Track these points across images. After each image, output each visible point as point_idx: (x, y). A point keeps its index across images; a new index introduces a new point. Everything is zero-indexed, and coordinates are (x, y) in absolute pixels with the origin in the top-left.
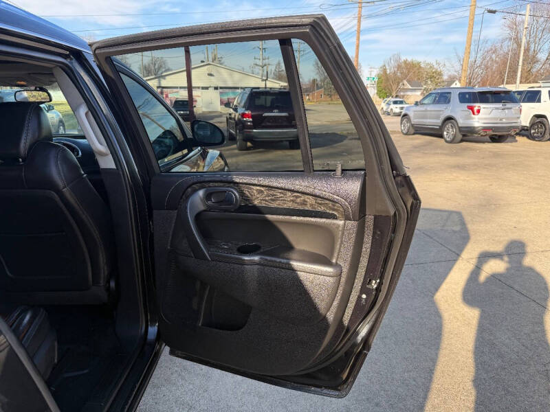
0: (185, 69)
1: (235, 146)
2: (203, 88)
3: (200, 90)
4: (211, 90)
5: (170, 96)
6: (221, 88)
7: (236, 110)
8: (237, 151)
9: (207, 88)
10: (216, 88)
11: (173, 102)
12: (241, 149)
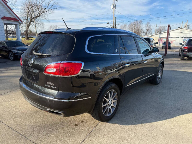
0: (167, 31)
1: (180, 58)
2: (177, 37)
3: (176, 38)
4: (180, 38)
5: (163, 40)
6: (185, 37)
7: (183, 45)
8: (180, 60)
9: (179, 37)
10: (183, 37)
11: (164, 42)
12: (181, 59)
